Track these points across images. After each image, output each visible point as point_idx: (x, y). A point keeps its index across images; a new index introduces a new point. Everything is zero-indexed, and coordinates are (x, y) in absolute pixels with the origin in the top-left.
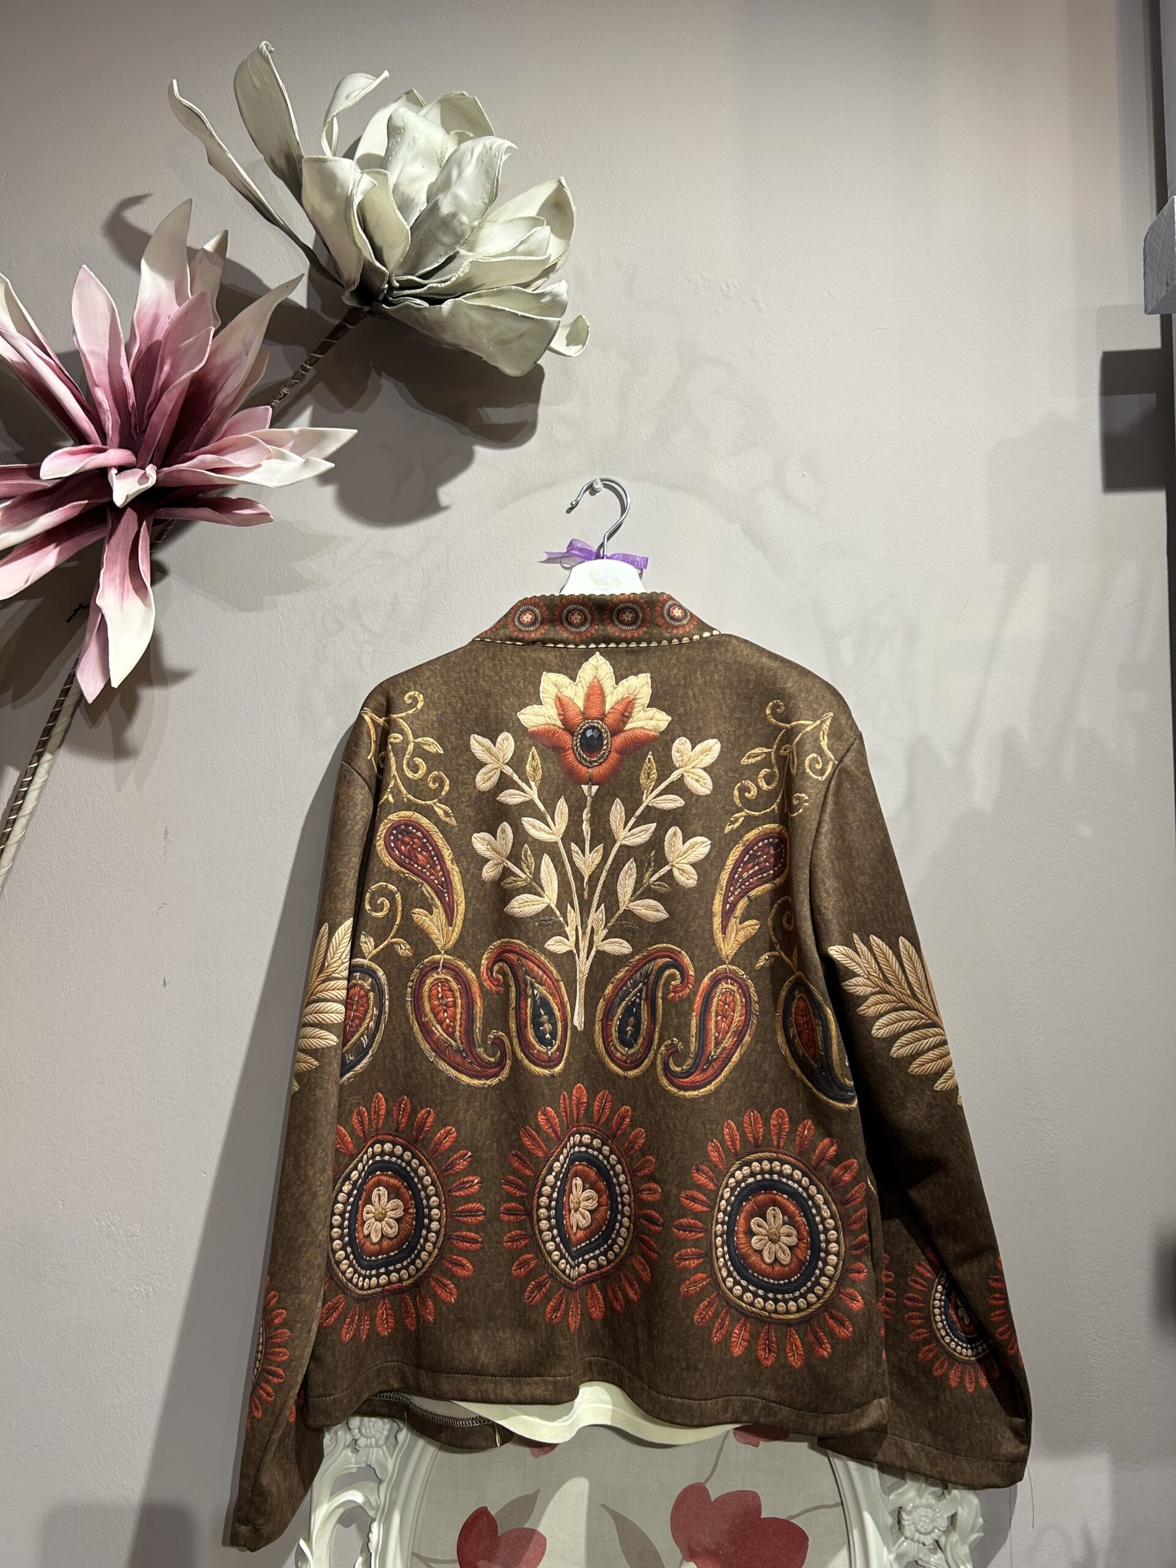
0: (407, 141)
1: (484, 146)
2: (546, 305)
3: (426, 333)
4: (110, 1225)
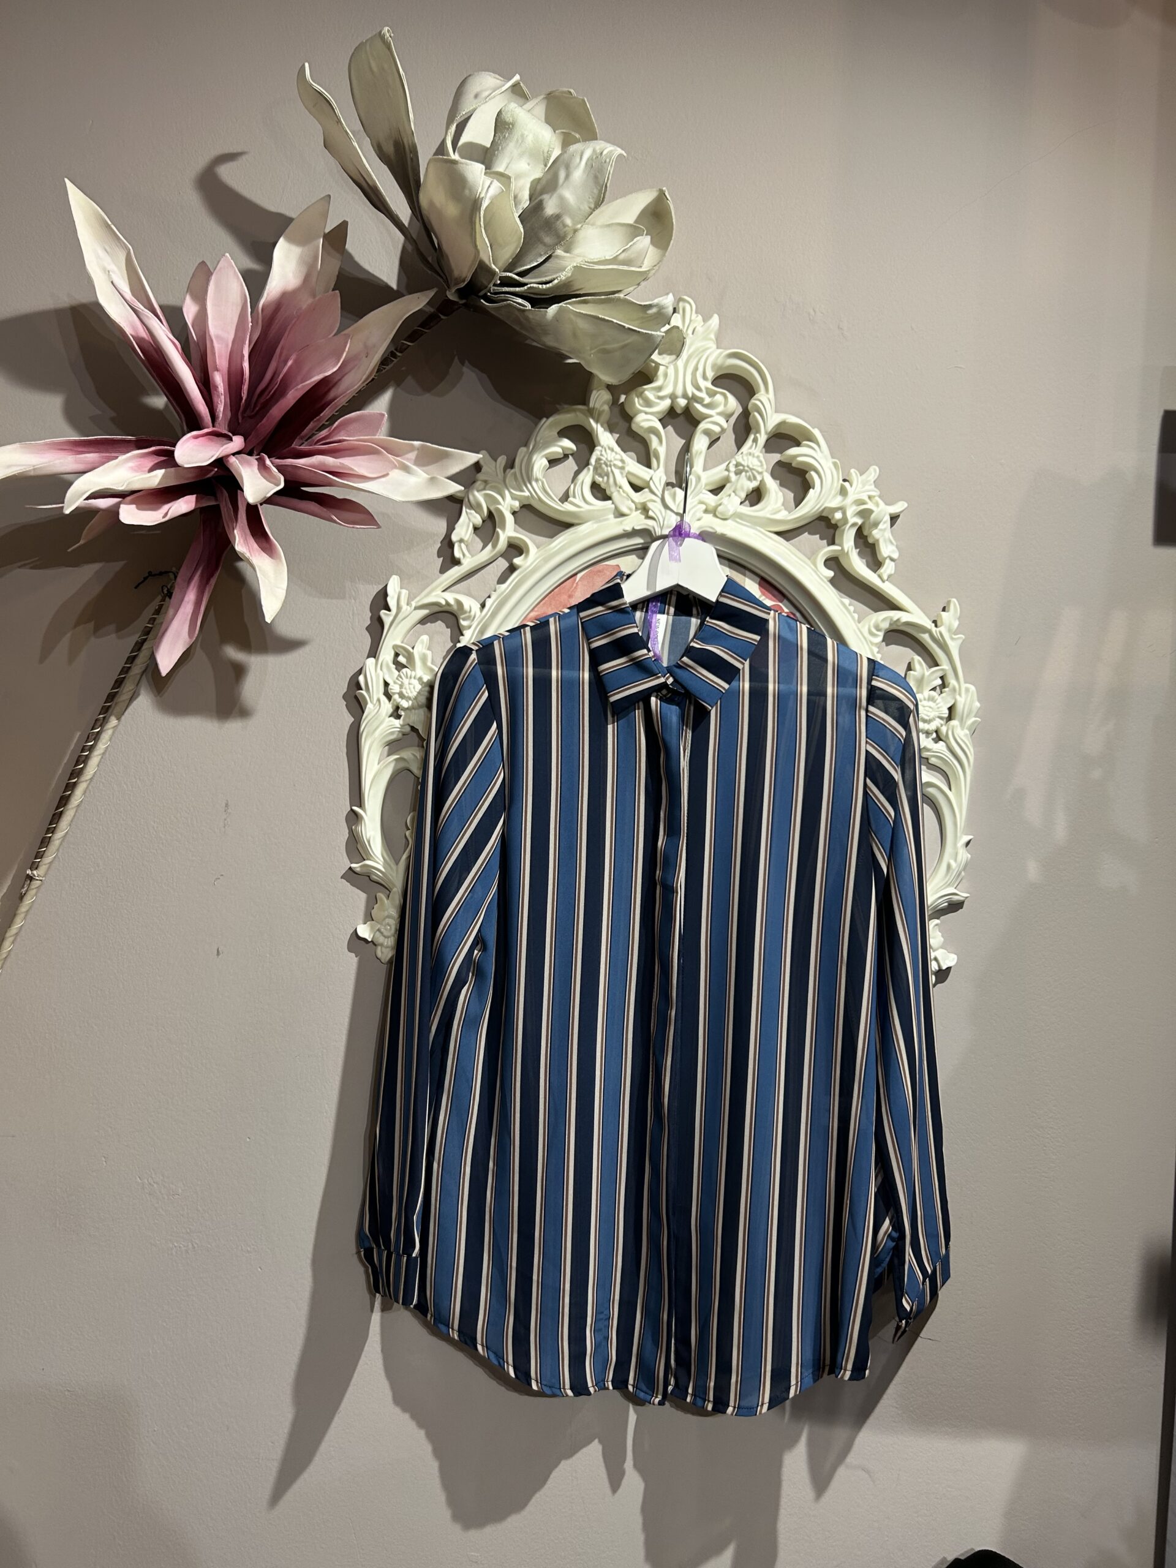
0: (516, 137)
1: (594, 151)
2: (651, 316)
3: (524, 332)
4: (152, 1183)
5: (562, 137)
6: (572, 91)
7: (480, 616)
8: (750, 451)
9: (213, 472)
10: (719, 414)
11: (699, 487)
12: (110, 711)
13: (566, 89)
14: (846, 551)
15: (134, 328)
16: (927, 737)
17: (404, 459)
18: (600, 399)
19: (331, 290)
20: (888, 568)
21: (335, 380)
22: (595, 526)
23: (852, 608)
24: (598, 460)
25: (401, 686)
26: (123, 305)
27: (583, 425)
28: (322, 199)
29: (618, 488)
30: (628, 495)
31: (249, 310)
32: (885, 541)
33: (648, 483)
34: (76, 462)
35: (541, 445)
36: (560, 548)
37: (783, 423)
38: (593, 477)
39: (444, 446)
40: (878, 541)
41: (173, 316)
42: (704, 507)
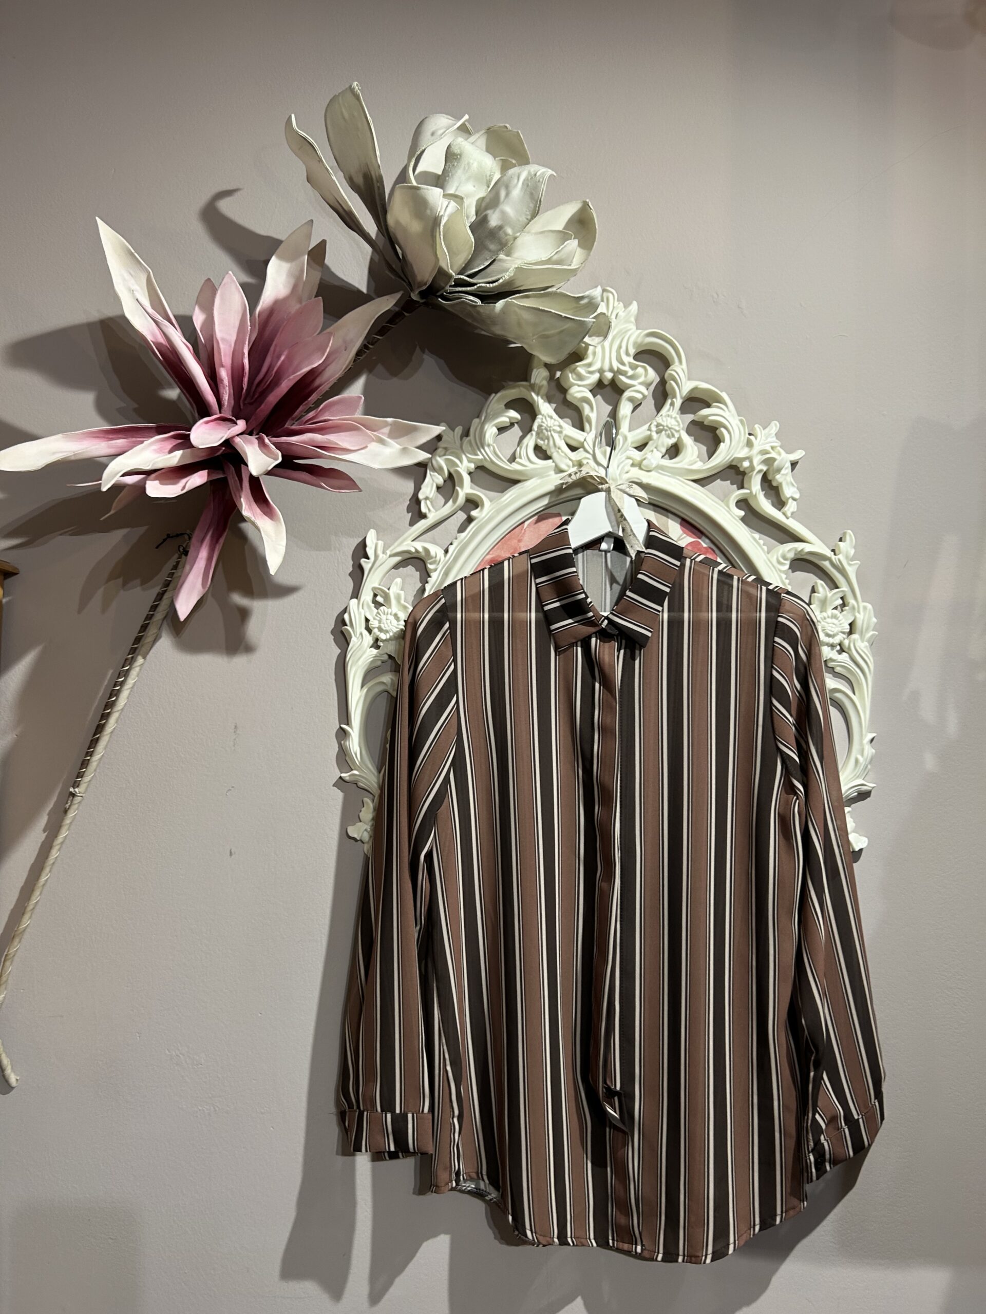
0: (463, 165)
1: (529, 173)
2: (583, 306)
3: (475, 324)
4: (179, 1055)
5: (500, 163)
6: (508, 125)
7: (444, 560)
8: (668, 413)
9: (221, 451)
10: (641, 384)
11: (626, 445)
12: (137, 651)
13: (503, 124)
14: (754, 494)
15: (154, 335)
16: (832, 649)
17: (379, 434)
18: (539, 376)
19: (314, 296)
20: (791, 507)
21: (320, 371)
22: (539, 481)
23: (761, 542)
24: (540, 426)
25: (380, 622)
26: (145, 317)
27: (525, 398)
28: (305, 223)
29: (557, 449)
30: (565, 454)
31: (248, 316)
32: (787, 484)
33: (583, 443)
34: (109, 447)
35: (491, 417)
36: (510, 501)
37: (695, 389)
38: (536, 441)
39: (413, 421)
40: (781, 484)
41: (185, 324)
42: (631, 462)
